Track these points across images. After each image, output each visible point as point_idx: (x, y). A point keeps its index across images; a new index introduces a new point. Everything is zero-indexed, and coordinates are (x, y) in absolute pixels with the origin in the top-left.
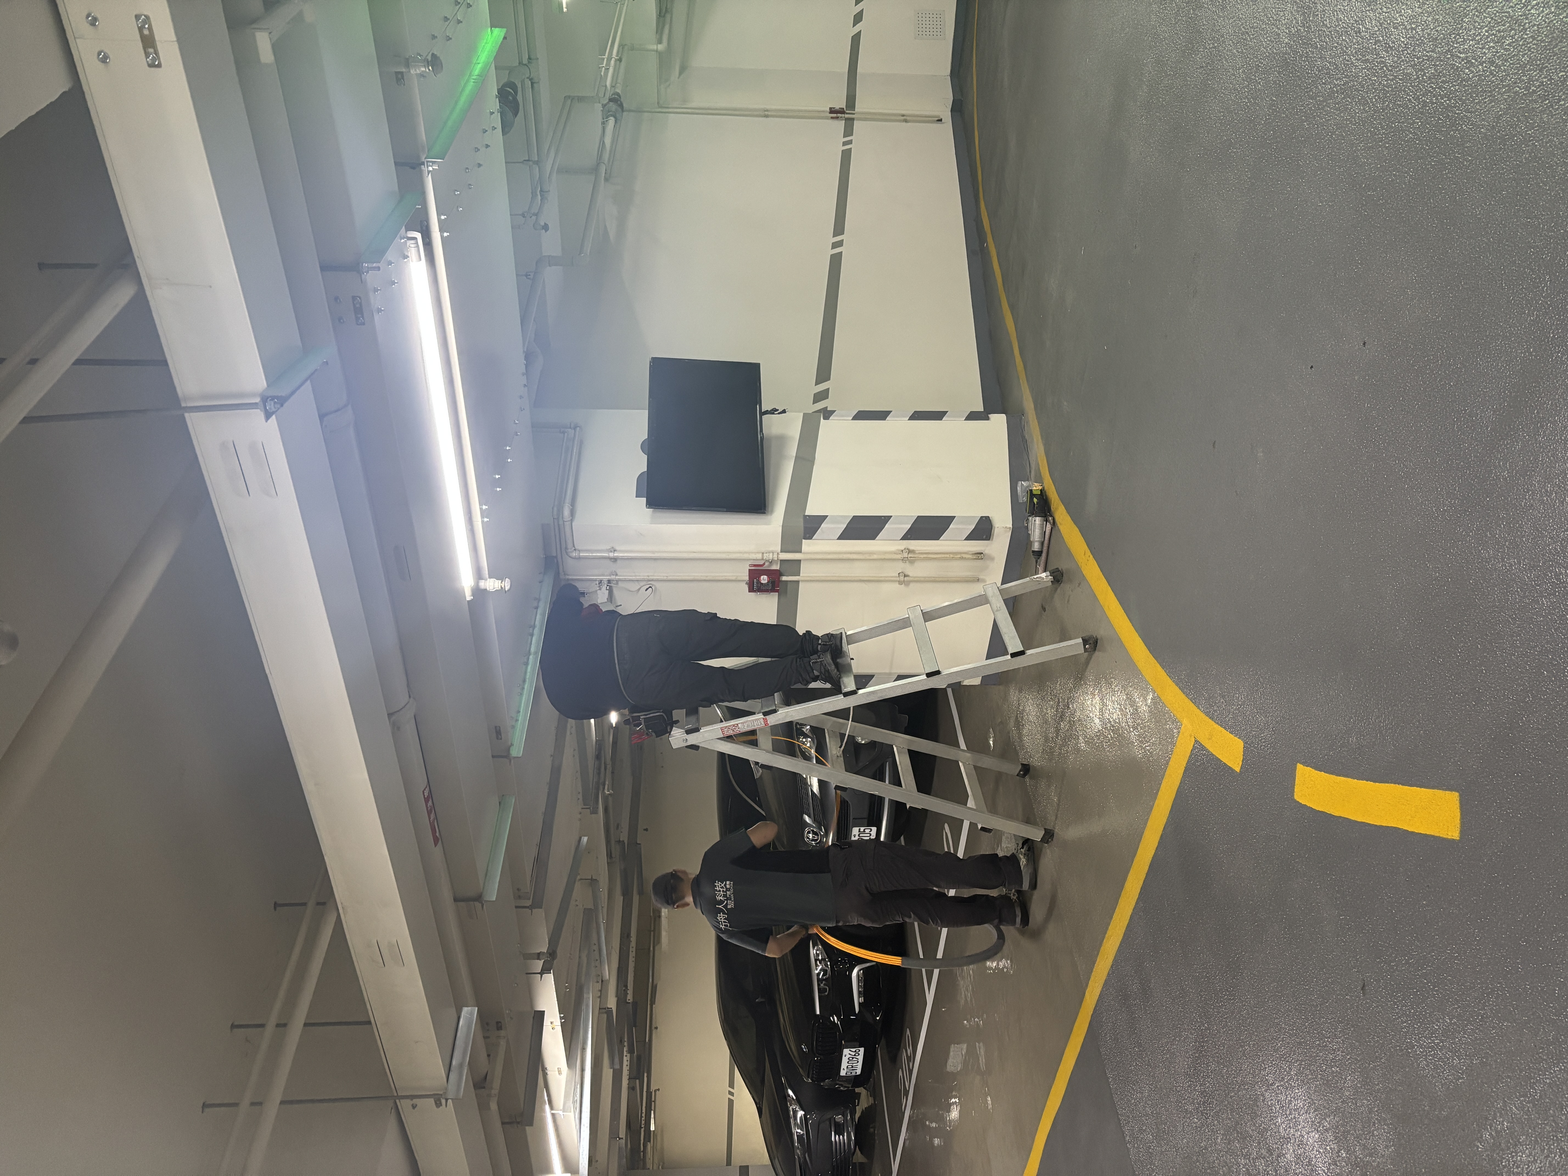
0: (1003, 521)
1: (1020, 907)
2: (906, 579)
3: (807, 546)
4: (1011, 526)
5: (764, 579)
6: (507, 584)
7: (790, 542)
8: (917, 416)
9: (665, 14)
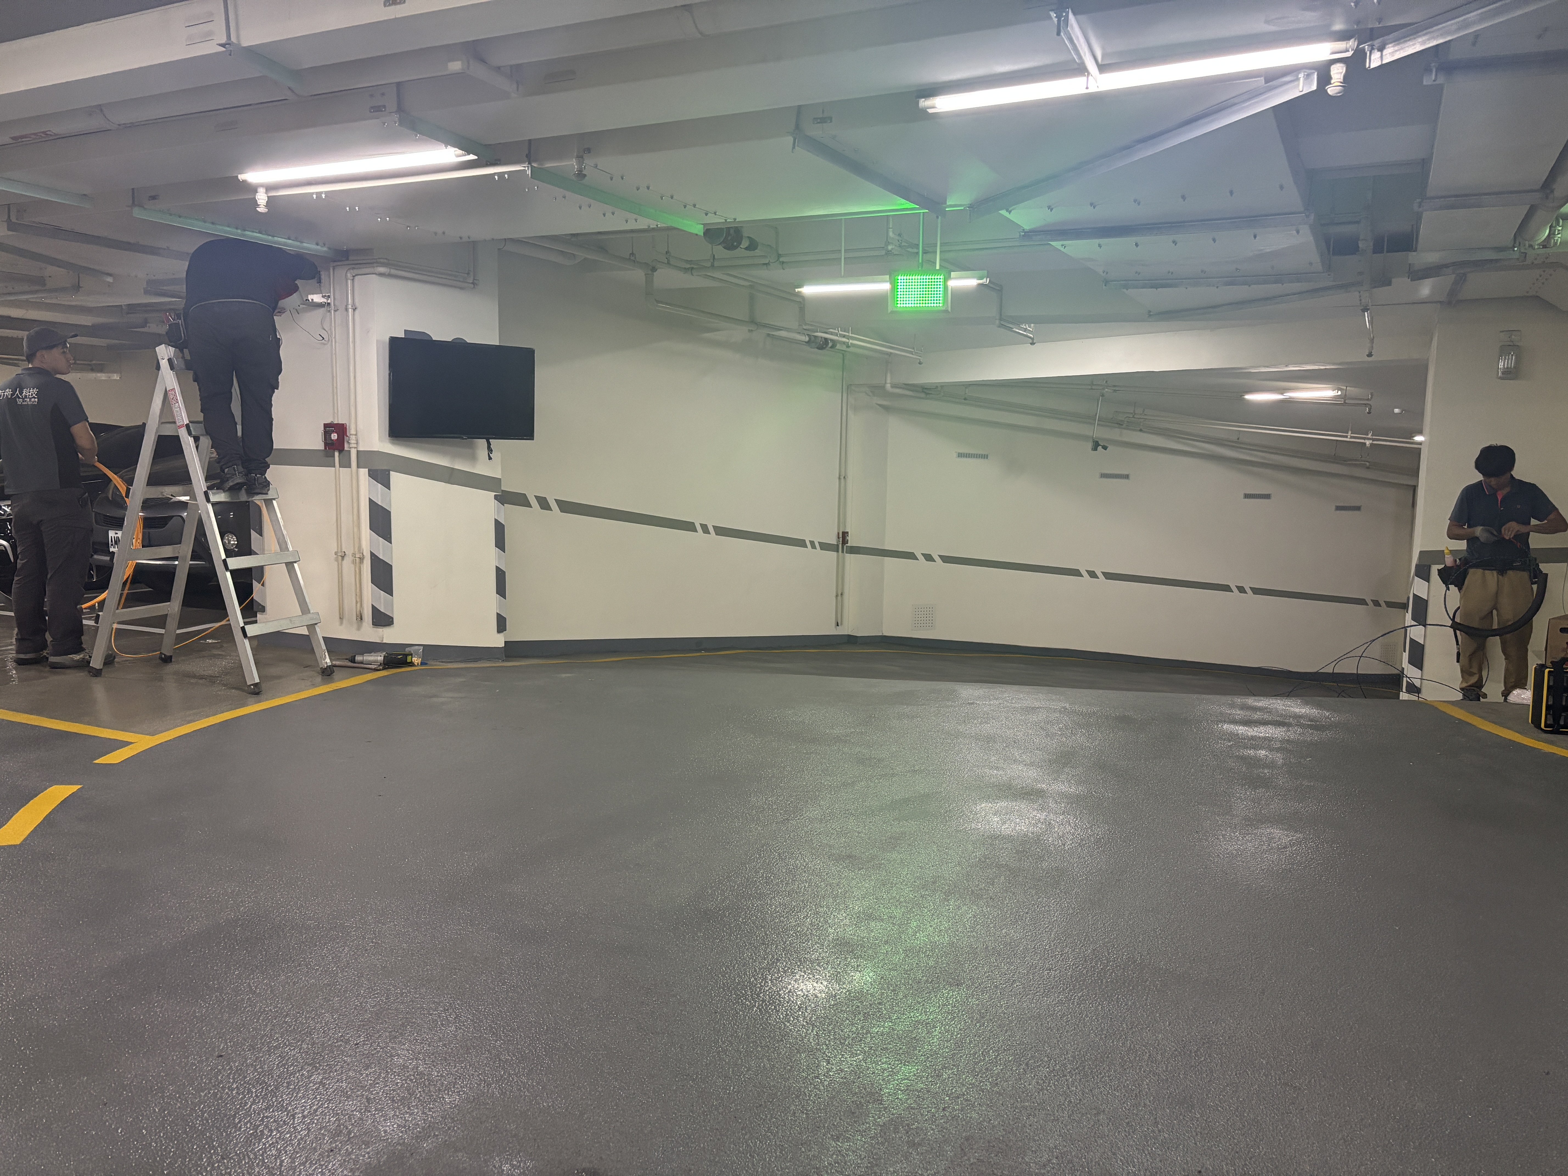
0: (389, 636)
1: (34, 658)
2: (340, 558)
3: (364, 472)
4: (384, 642)
5: (334, 436)
6: (262, 209)
7: (366, 458)
8: (500, 575)
9: (925, 392)
